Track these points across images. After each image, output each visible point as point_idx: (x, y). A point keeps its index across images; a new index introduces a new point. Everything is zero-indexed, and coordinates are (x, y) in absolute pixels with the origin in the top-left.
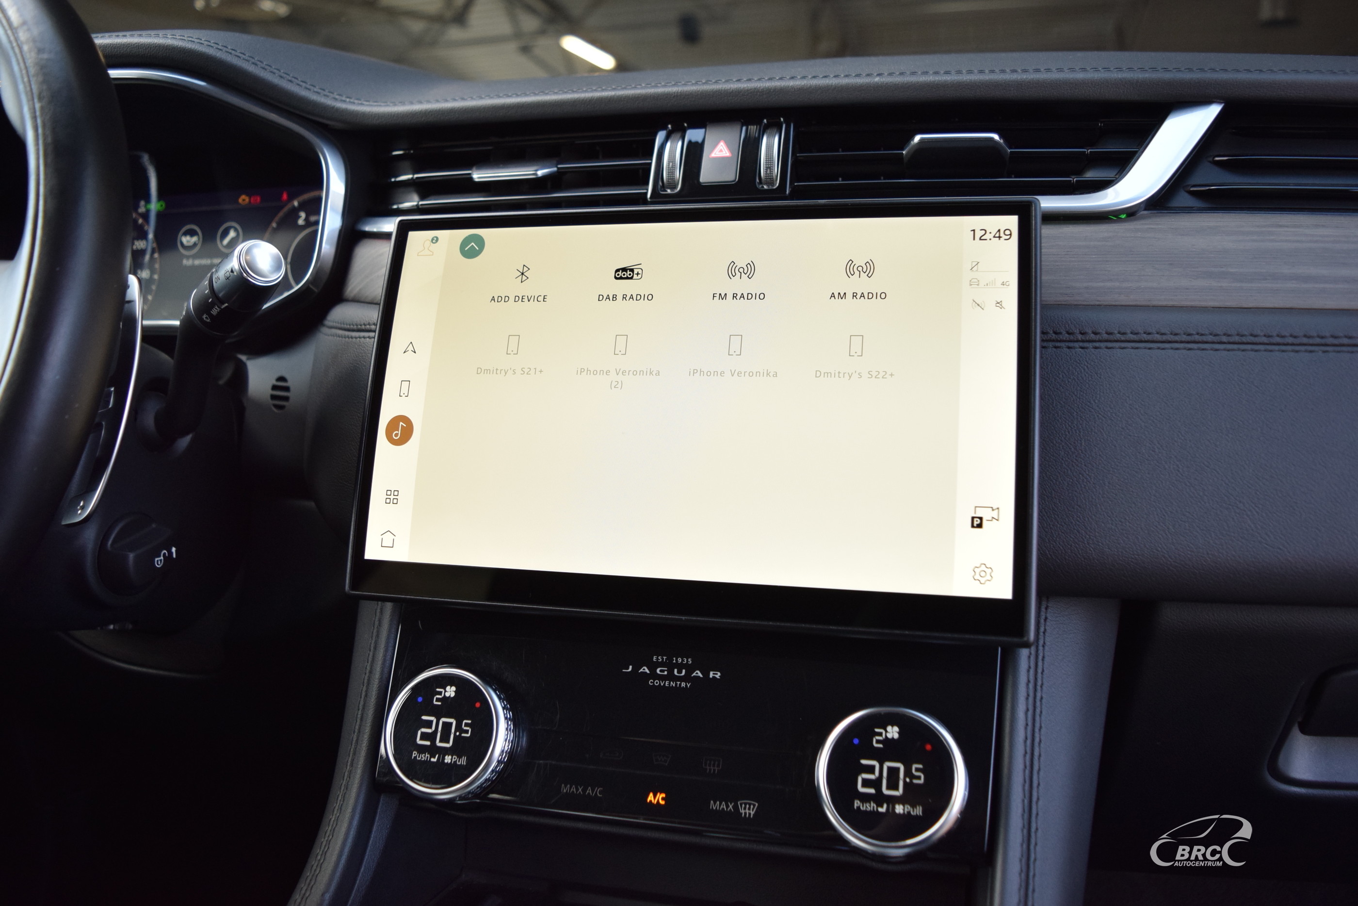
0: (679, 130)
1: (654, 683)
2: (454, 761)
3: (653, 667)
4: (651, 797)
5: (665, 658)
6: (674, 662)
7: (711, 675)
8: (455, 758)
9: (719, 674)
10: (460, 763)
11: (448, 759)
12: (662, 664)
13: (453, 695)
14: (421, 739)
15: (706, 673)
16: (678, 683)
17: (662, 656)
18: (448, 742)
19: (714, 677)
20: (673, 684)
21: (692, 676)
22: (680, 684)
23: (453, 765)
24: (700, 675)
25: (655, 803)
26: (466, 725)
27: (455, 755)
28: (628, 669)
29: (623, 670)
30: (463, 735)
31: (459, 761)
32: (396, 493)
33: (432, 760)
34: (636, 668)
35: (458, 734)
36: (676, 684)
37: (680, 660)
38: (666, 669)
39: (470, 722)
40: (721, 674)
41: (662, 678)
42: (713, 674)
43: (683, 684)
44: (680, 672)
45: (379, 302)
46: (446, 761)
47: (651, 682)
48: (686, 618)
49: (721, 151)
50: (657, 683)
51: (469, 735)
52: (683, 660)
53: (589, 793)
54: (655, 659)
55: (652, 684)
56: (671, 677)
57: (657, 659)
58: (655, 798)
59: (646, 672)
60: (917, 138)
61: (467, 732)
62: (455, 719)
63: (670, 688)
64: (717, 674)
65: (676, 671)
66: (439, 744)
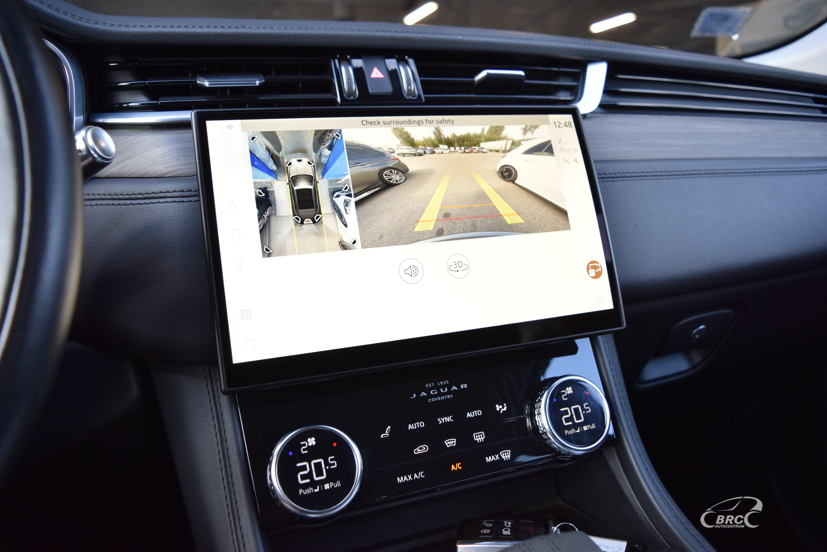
0: (345, 60)
1: (431, 400)
2: (332, 486)
3: (428, 391)
4: (453, 467)
5: (433, 384)
6: (439, 385)
7: (462, 387)
8: (332, 484)
9: (466, 385)
10: (337, 486)
11: (327, 486)
12: (432, 388)
13: (314, 443)
14: (302, 479)
15: (459, 387)
16: (445, 396)
17: (431, 383)
18: (323, 475)
19: (464, 388)
20: (443, 398)
21: (421, 396)
22: (447, 397)
23: (332, 489)
24: (425, 394)
25: (456, 469)
26: (331, 460)
27: (331, 482)
28: (413, 396)
29: (411, 398)
30: (332, 467)
31: (335, 485)
32: (249, 311)
33: (316, 490)
34: (418, 395)
35: (328, 468)
36: (445, 397)
37: (441, 383)
38: (436, 390)
39: (333, 457)
40: (467, 384)
41: (435, 396)
42: (463, 386)
43: (449, 397)
44: (444, 390)
45: (195, 174)
46: (326, 488)
47: (430, 400)
48: (466, 353)
49: (377, 74)
50: (433, 400)
51: (336, 466)
52: (443, 383)
53: (416, 478)
54: (427, 386)
55: (431, 401)
56: (440, 394)
57: (429, 386)
58: (455, 467)
59: (425, 395)
60: (484, 74)
61: (334, 464)
62: (322, 458)
63: (442, 400)
64: (464, 386)
65: (441, 390)
66: (316, 479)
